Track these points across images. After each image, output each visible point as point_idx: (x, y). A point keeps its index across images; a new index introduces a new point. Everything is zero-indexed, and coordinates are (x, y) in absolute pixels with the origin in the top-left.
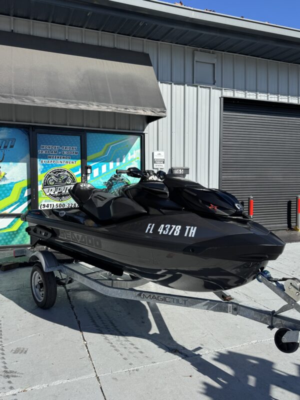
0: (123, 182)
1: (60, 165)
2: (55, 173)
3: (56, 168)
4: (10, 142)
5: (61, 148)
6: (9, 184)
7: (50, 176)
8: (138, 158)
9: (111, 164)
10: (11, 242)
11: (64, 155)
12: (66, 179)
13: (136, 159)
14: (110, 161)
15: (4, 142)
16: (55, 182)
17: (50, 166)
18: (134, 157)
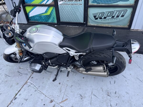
10: (48, 20)
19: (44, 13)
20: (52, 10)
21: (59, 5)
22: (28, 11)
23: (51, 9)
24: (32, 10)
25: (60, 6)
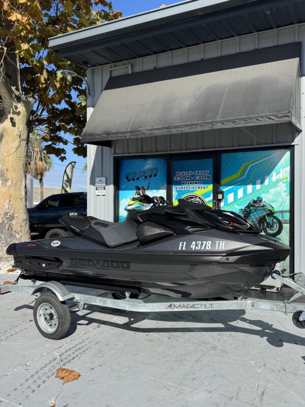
0: (265, 210)
2: (188, 199)
4: (154, 171)
5: (193, 173)
8: (287, 178)
9: (250, 188)
11: (197, 180)
13: (283, 179)
14: (249, 184)
15: (150, 172)
17: (184, 192)
18: (281, 177)
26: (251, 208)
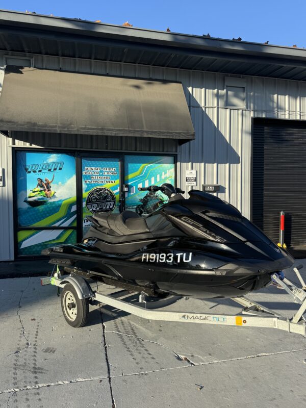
1: (102, 185)
2: (97, 191)
3: (98, 187)
4: (59, 164)
5: (102, 170)
6: (58, 202)
7: (92, 194)
9: (147, 183)
11: (105, 176)
12: (106, 196)
13: (169, 178)
14: (146, 180)
15: (54, 165)
16: (97, 199)
17: (93, 185)
18: (168, 176)
19: (54, 240)
20: (71, 235)
21: (84, 226)
22: (20, 239)
23: (69, 232)
24: (31, 236)
25: (85, 228)
26: (148, 198)
